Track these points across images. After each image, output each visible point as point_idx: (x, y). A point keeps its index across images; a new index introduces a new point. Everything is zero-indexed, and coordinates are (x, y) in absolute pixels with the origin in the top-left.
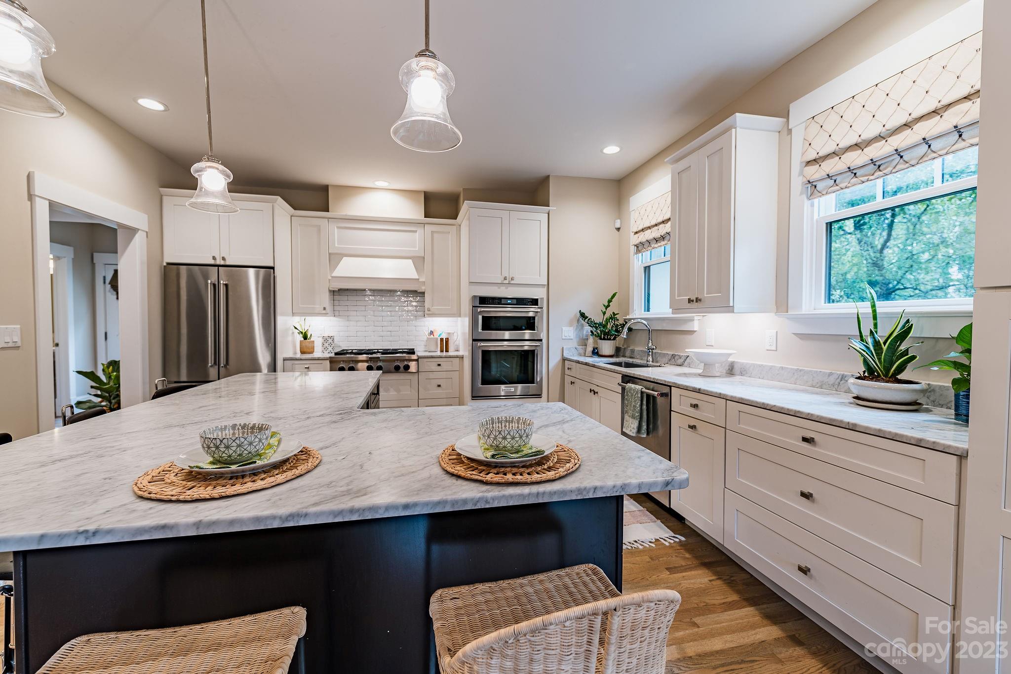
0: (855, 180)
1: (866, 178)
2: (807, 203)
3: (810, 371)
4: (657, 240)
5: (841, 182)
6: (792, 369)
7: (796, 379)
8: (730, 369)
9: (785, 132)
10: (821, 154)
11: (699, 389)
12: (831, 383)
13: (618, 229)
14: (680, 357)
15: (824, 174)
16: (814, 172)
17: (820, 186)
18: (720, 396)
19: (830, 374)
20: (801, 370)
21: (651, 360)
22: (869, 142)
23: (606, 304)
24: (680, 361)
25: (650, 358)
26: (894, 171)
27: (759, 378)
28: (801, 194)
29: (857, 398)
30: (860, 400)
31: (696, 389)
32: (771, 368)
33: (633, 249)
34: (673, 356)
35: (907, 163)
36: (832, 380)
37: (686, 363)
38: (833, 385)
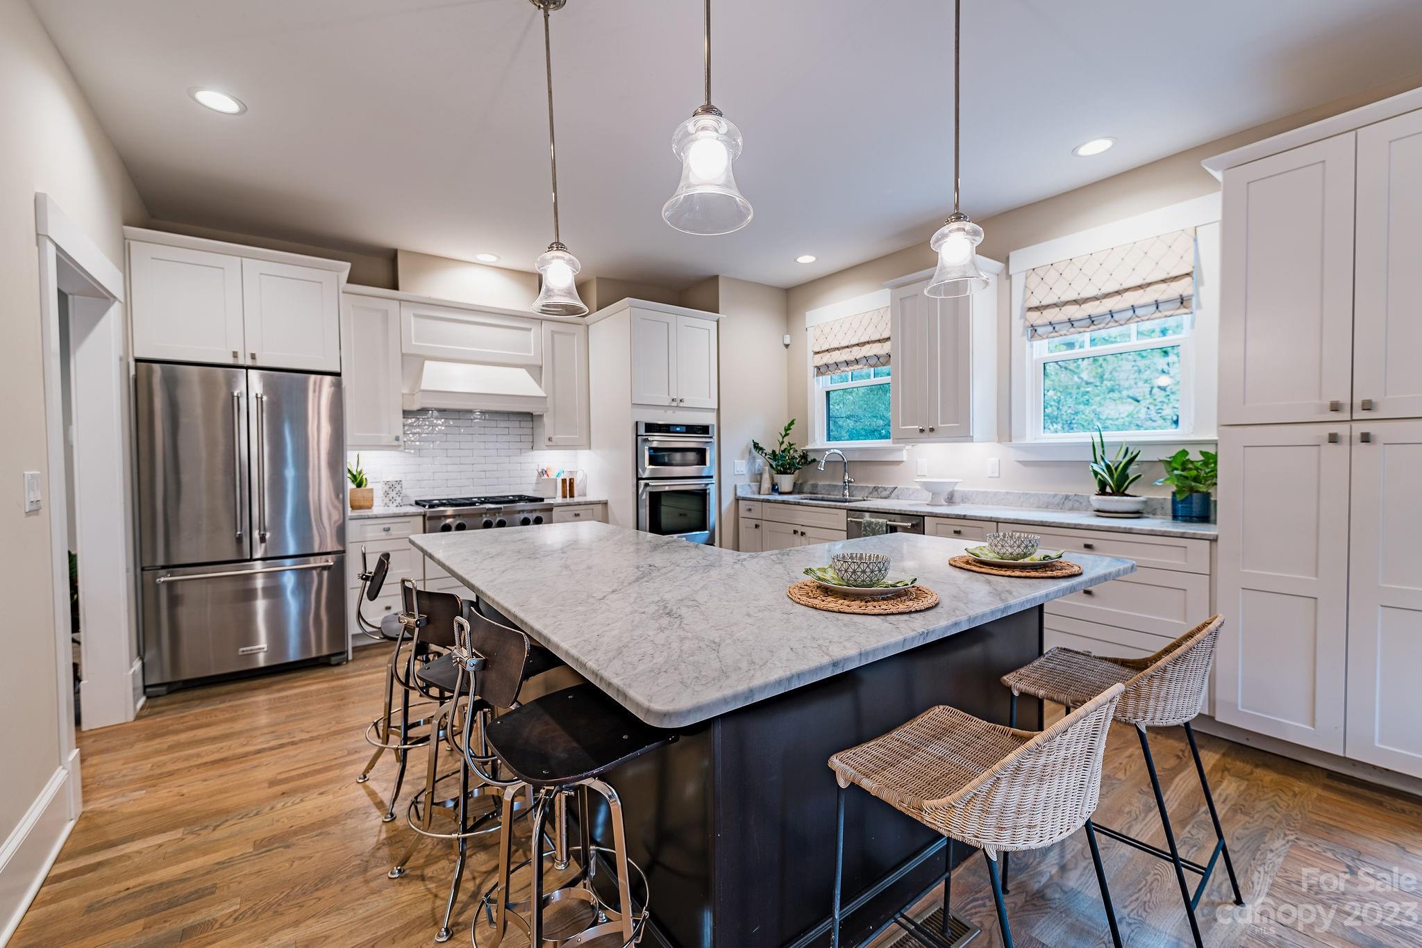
0: (1072, 330)
1: (1083, 329)
2: (1028, 344)
3: (1036, 494)
4: (847, 363)
5: (1059, 330)
6: (1018, 493)
7: (1022, 502)
8: (950, 497)
9: (1004, 276)
10: (1043, 303)
11: (965, 516)
12: (1057, 502)
13: (787, 346)
14: (885, 489)
15: (1047, 321)
16: (1034, 317)
17: (1040, 330)
18: (990, 520)
19: (1055, 496)
20: (1027, 494)
21: (848, 494)
22: (1086, 300)
23: (783, 433)
24: (885, 494)
25: (847, 492)
26: (1107, 327)
27: (983, 504)
28: (1023, 335)
29: (1098, 511)
30: (1100, 512)
31: (960, 515)
32: (996, 494)
33: (811, 371)
34: (876, 489)
35: (1117, 322)
36: (1057, 500)
37: (893, 495)
38: (1058, 504)
